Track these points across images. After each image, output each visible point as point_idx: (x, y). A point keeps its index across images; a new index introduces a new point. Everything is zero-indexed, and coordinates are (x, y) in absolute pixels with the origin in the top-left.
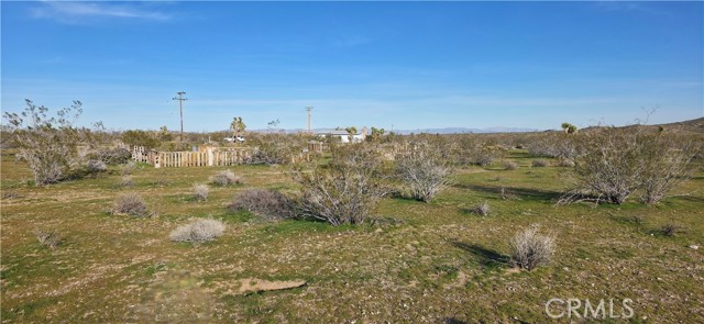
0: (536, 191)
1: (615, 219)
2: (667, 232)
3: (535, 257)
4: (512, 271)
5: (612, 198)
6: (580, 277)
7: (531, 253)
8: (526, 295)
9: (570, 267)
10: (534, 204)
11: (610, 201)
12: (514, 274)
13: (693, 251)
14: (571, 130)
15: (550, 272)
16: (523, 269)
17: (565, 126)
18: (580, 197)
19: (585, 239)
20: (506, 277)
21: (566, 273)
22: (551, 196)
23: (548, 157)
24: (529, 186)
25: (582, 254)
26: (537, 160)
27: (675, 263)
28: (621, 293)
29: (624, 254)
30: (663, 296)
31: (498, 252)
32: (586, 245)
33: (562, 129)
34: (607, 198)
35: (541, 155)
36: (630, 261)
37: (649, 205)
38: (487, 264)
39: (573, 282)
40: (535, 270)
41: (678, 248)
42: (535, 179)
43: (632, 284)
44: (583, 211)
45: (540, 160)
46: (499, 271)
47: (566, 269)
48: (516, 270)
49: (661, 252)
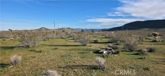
0: (7, 47)
1: (30, 51)
2: (40, 51)
3: (17, 62)
4: (11, 66)
5: (28, 46)
6: (28, 63)
7: (15, 61)
8: (17, 71)
9: (25, 62)
10: (8, 50)
11: (27, 47)
12: (12, 67)
13: (46, 54)
14: (11, 31)
15: (21, 64)
16: (14, 65)
17: (10, 30)
18: (20, 47)
19: (25, 56)
20: (10, 68)
21: (24, 64)
22: (12, 48)
23: (6, 38)
24: (4, 46)
25: (26, 59)
26: (3, 39)
27: (43, 57)
28: (37, 64)
29: (34, 57)
30: (44, 63)
31: (4, 63)
32: (26, 57)
33: (9, 30)
34: (27, 46)
35: (4, 37)
36: (36, 58)
37: (35, 47)
38: (3, 67)
39: (27, 65)
40: (17, 65)
41: (43, 54)
42: (5, 44)
43: (38, 62)
44: (22, 50)
45: (5, 39)
46: (7, 68)
47: (24, 63)
48: (12, 66)
49: (41, 55)
